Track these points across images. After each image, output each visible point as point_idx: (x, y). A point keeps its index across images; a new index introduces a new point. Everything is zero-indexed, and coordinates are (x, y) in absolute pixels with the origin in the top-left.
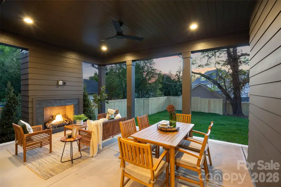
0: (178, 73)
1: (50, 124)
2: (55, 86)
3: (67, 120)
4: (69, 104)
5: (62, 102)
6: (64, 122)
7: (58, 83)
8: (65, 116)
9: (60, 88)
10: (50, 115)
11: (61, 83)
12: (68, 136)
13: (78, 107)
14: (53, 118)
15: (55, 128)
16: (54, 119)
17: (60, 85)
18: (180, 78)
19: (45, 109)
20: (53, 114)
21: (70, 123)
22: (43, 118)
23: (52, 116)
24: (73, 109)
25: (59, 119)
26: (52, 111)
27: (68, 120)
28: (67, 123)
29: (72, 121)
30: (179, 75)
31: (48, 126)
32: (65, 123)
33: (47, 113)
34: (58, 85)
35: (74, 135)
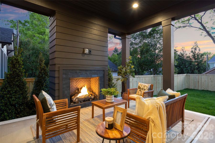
0: (193, 50)
1: (76, 98)
2: (81, 54)
3: (92, 94)
4: (94, 75)
5: (87, 73)
6: (89, 96)
7: (84, 51)
8: (90, 89)
9: (86, 57)
10: (75, 87)
11: (87, 51)
12: (109, 125)
13: (103, 80)
14: (78, 91)
15: (81, 102)
16: (80, 92)
17: (86, 54)
18: (196, 55)
19: (71, 80)
20: (79, 87)
21: (95, 97)
22: (70, 90)
23: (78, 88)
24: (98, 82)
25: (84, 92)
26: (77, 83)
27: (94, 94)
28: (93, 97)
29: (97, 95)
30: (195, 52)
31: (74, 100)
32: (91, 97)
33: (73, 85)
34: (83, 53)
35: (118, 124)
